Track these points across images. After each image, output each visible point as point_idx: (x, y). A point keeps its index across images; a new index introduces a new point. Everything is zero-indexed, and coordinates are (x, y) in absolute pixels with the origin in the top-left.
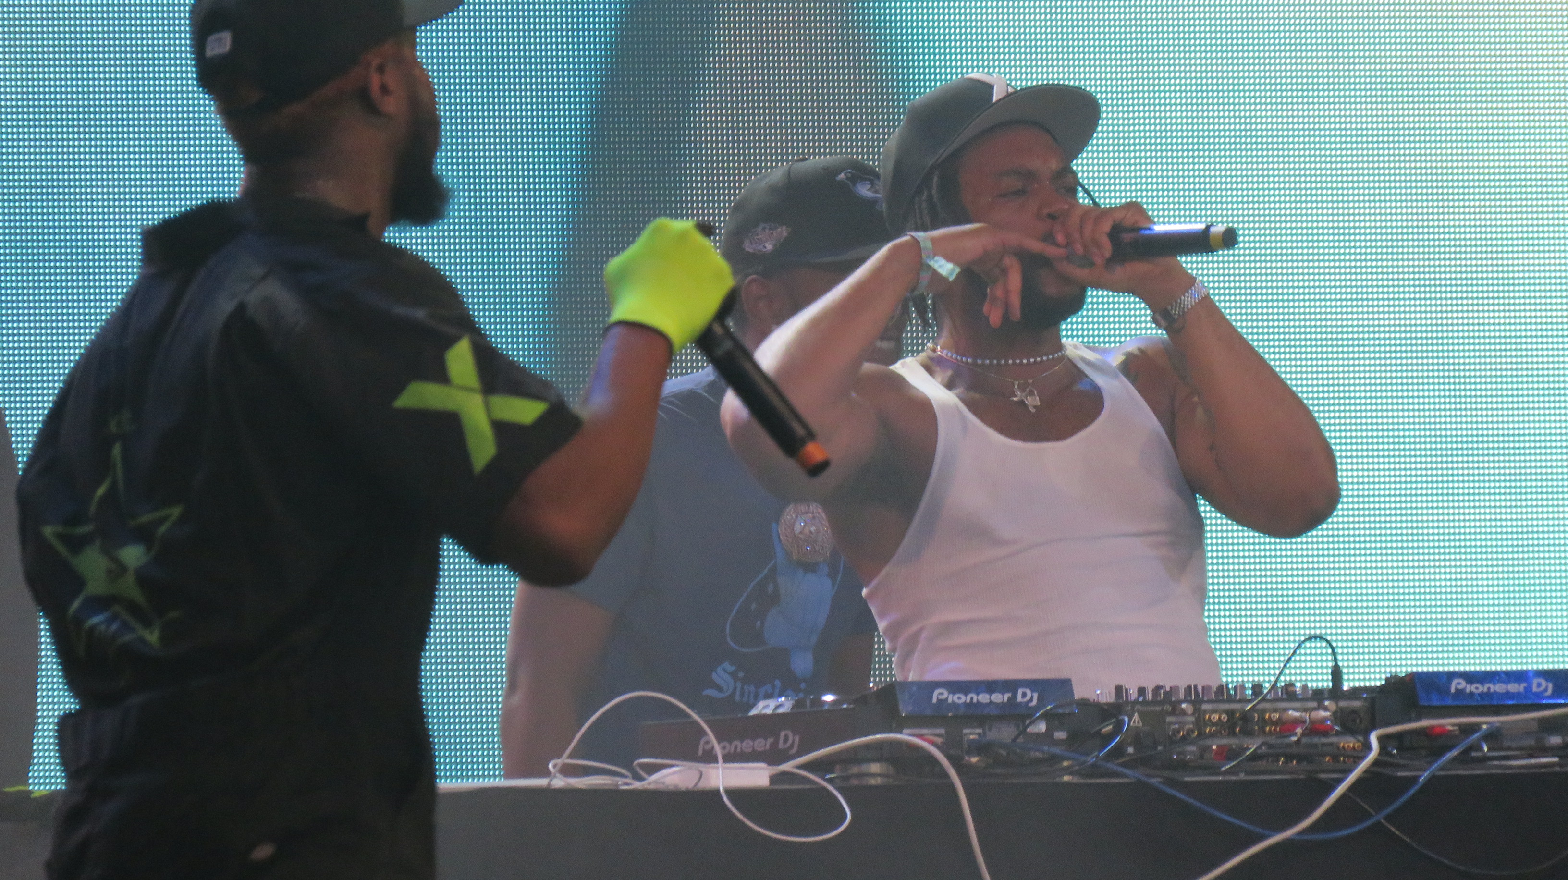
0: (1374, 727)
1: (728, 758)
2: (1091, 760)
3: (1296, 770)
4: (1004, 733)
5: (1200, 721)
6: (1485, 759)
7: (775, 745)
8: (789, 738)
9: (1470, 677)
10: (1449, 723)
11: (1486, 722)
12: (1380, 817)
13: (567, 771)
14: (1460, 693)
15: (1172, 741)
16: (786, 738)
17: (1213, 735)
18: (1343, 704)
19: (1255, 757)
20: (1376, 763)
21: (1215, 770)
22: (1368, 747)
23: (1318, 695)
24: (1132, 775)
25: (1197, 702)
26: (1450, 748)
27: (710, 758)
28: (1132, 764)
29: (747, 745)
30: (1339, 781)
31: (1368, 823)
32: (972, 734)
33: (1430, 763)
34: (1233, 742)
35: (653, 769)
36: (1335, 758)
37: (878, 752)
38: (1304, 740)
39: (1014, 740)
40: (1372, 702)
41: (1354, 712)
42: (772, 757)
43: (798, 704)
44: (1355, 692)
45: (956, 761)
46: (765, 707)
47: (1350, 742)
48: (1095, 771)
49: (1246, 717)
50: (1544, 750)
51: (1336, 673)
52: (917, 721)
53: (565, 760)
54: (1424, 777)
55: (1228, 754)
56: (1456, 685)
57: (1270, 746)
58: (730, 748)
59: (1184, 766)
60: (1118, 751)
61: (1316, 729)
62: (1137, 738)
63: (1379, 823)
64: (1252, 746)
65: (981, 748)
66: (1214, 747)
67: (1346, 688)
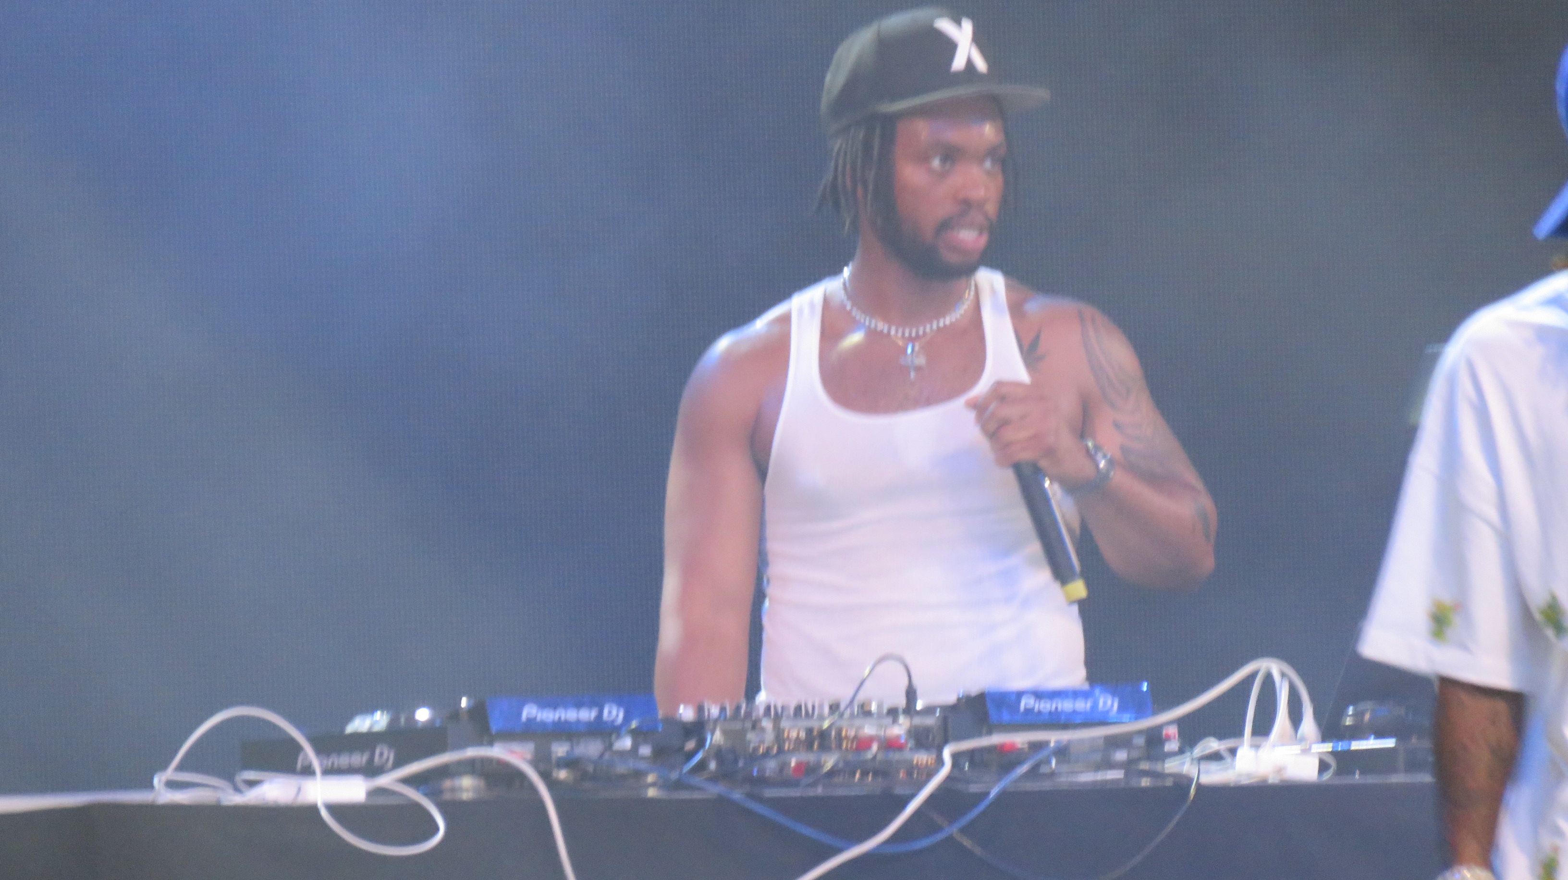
0: (946, 741)
1: (328, 772)
2: (674, 775)
3: (871, 785)
4: (591, 749)
5: (780, 738)
6: (1053, 774)
7: (371, 760)
8: (385, 753)
9: (1039, 695)
10: (1020, 739)
11: (1054, 738)
12: (953, 830)
13: (172, 785)
14: (1029, 711)
15: (754, 757)
16: (381, 754)
17: (792, 751)
18: (918, 721)
19: (832, 773)
20: (949, 778)
21: (795, 784)
22: (940, 762)
23: (893, 712)
24: (714, 790)
25: (777, 718)
26: (1019, 762)
27: (308, 771)
28: (714, 779)
29: (343, 760)
30: (912, 796)
31: (939, 837)
32: (560, 750)
33: (999, 780)
34: (809, 757)
35: (252, 784)
36: (909, 773)
37: (472, 767)
38: (880, 757)
39: (602, 755)
40: (945, 720)
41: (927, 730)
42: (370, 771)
43: (393, 723)
44: (929, 710)
45: (546, 776)
46: (361, 724)
47: (923, 758)
48: (679, 785)
49: (824, 735)
50: (1109, 765)
51: (911, 694)
52: (508, 736)
53: (170, 773)
54: (994, 792)
55: (805, 769)
56: (1026, 702)
57: (847, 763)
58: (329, 762)
59: (762, 781)
60: (702, 766)
61: (891, 745)
62: (718, 753)
63: (950, 839)
64: (830, 761)
65: (569, 763)
66: (792, 764)
67: (919, 706)
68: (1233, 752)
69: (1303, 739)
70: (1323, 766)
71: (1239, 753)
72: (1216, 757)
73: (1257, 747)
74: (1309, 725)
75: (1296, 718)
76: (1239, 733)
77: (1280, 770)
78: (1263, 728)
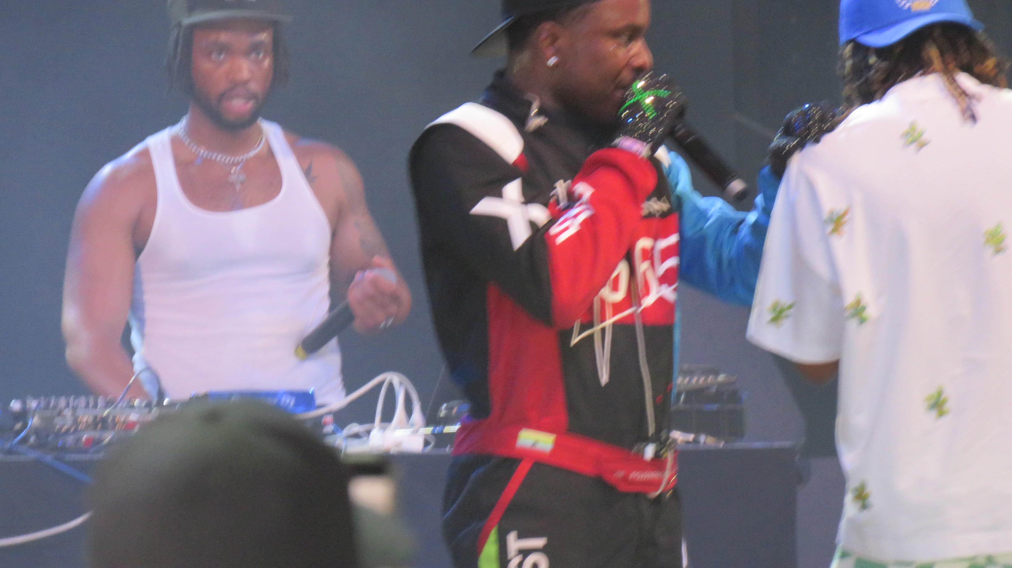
2: (7, 446)
5: (76, 421)
15: (58, 434)
17: (84, 431)
21: (85, 452)
24: (34, 455)
25: (74, 409)
28: (33, 448)
34: (95, 434)
48: (10, 452)
49: (104, 420)
51: (161, 395)
55: (92, 442)
59: (64, 449)
60: (25, 440)
62: (37, 432)
64: (108, 437)
66: (84, 439)
67: (165, 402)
68: (368, 432)
69: (412, 425)
70: (426, 443)
71: (373, 433)
72: (357, 436)
73: (384, 429)
74: (417, 415)
75: (409, 411)
76: (372, 421)
77: (398, 444)
78: (388, 417)
